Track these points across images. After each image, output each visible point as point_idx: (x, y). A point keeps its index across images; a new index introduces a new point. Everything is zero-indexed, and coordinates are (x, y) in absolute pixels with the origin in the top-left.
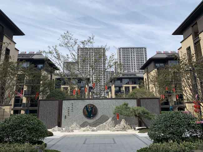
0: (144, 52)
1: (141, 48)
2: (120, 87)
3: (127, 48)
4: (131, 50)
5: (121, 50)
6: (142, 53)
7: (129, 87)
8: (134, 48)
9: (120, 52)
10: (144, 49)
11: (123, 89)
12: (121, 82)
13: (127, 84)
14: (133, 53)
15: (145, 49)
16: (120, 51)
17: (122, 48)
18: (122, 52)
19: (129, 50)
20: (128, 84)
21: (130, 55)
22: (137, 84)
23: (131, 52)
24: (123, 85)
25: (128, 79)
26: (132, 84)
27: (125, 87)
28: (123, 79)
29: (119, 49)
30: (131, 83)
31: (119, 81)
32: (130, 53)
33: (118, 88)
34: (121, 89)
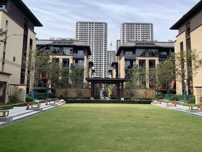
0: (150, 29)
1: (147, 24)
2: (132, 61)
3: (131, 24)
4: (136, 27)
5: (125, 25)
7: (144, 61)
8: (139, 24)
9: (123, 28)
10: (150, 26)
11: (137, 63)
12: (134, 53)
13: (141, 56)
14: (138, 30)
15: (152, 25)
16: (123, 26)
17: (127, 24)
18: (126, 28)
19: (134, 26)
20: (144, 56)
21: (135, 31)
22: (156, 57)
23: (136, 29)
24: (137, 58)
26: (150, 56)
27: (140, 61)
28: (137, 50)
29: (123, 24)
30: (148, 55)
31: (131, 53)
33: (129, 63)
34: (134, 63)
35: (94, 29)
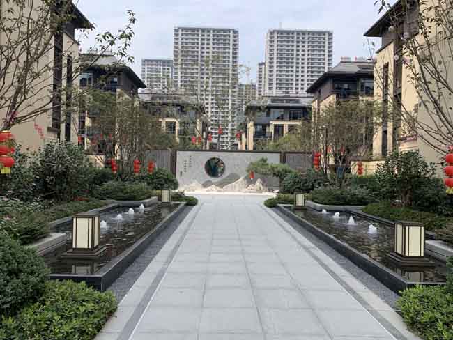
0: (327, 43)
1: (320, 33)
2: (265, 126)
3: (288, 32)
4: (298, 38)
5: (275, 35)
6: (322, 44)
7: (282, 126)
8: (304, 33)
9: (271, 41)
10: (327, 36)
11: (271, 129)
12: (268, 115)
13: (278, 119)
14: (301, 44)
15: (330, 34)
16: (271, 38)
17: (278, 32)
18: (276, 41)
19: (293, 38)
20: (282, 120)
21: (295, 49)
22: (300, 121)
23: (298, 42)
24: (271, 122)
25: (282, 110)
26: (290, 120)
27: (275, 126)
28: (272, 110)
29: (272, 33)
31: (264, 114)
32: (295, 44)
33: (260, 128)
34: (267, 130)
35: (211, 42)
